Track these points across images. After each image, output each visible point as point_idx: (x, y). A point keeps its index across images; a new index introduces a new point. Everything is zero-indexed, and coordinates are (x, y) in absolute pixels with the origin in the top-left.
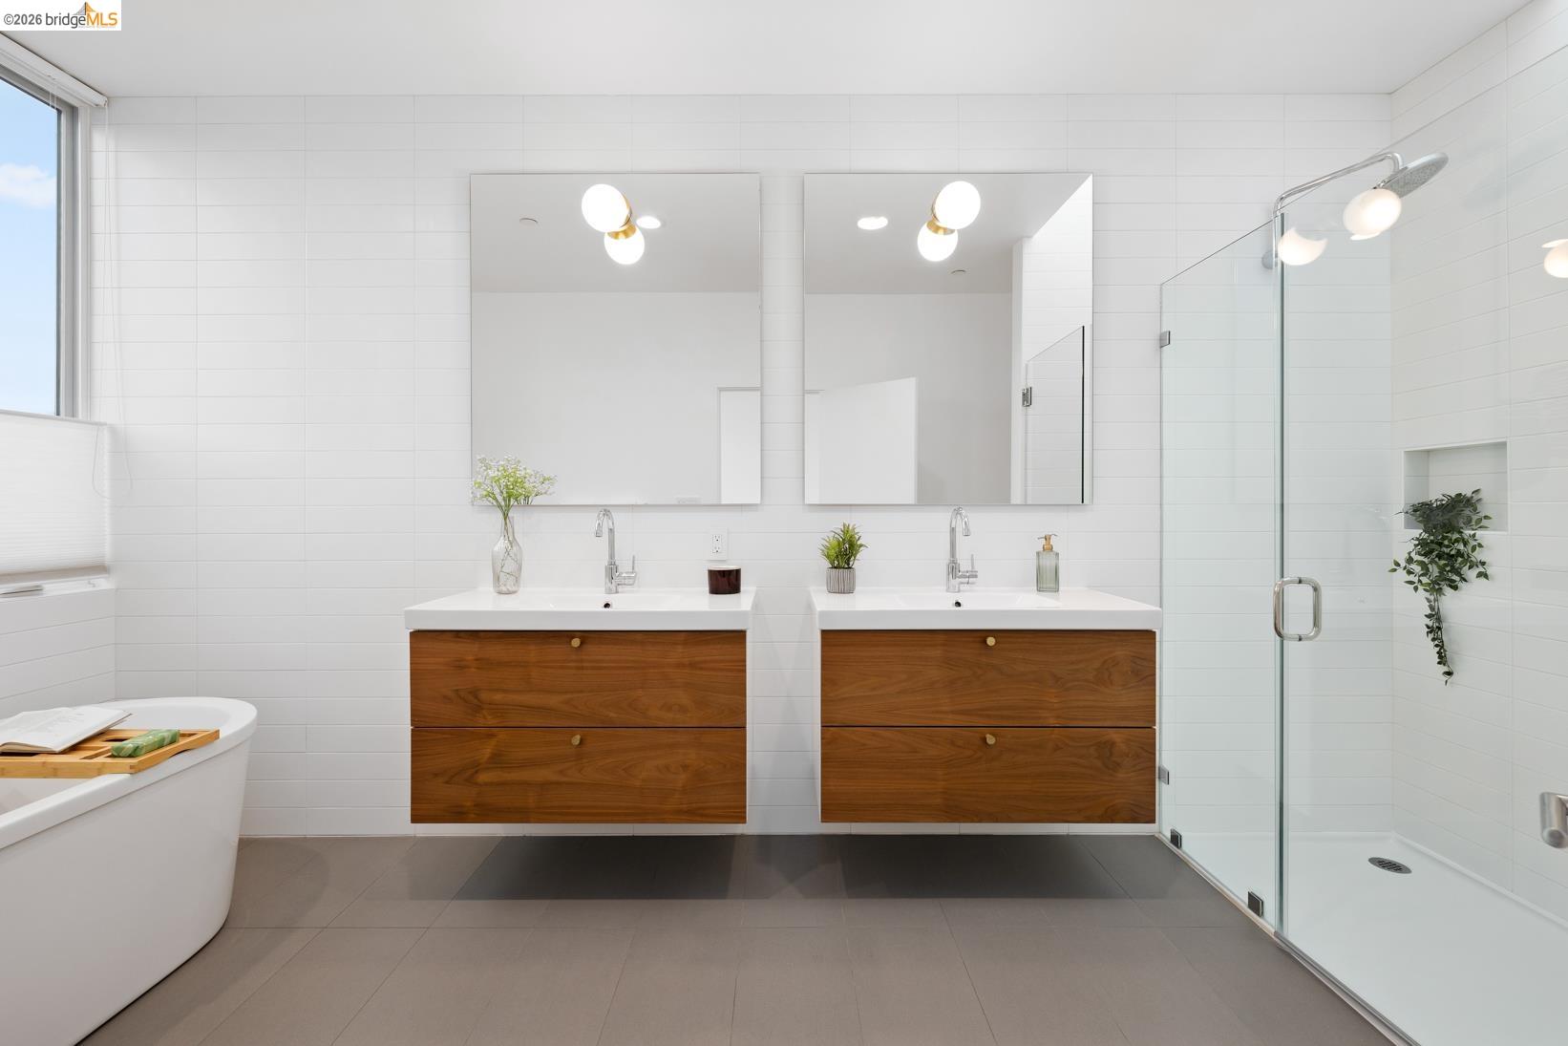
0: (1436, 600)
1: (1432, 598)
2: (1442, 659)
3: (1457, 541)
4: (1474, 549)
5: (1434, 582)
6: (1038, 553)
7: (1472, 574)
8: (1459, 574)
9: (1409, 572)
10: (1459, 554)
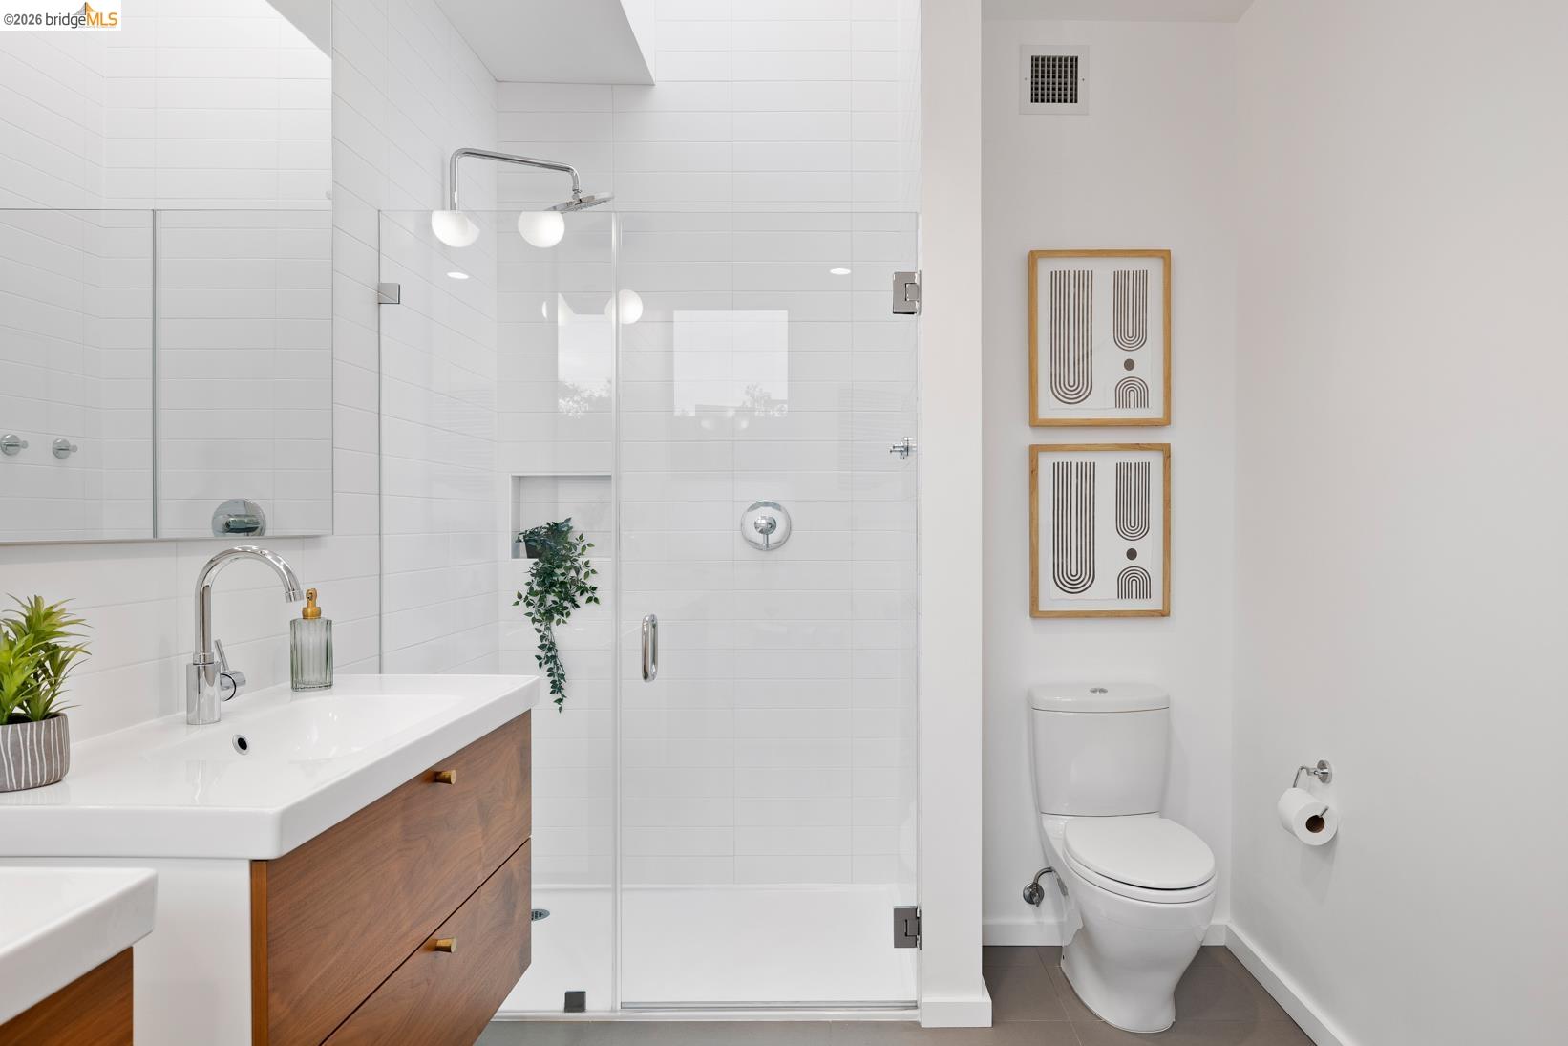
0: (548, 629)
1: (542, 628)
2: (556, 687)
3: (569, 569)
4: (587, 575)
5: (547, 612)
6: (293, 622)
7: (581, 600)
8: (573, 601)
9: (529, 604)
10: (573, 581)
